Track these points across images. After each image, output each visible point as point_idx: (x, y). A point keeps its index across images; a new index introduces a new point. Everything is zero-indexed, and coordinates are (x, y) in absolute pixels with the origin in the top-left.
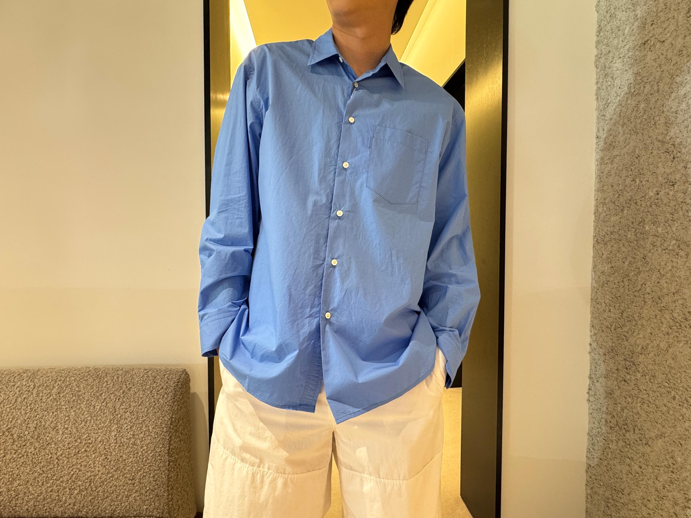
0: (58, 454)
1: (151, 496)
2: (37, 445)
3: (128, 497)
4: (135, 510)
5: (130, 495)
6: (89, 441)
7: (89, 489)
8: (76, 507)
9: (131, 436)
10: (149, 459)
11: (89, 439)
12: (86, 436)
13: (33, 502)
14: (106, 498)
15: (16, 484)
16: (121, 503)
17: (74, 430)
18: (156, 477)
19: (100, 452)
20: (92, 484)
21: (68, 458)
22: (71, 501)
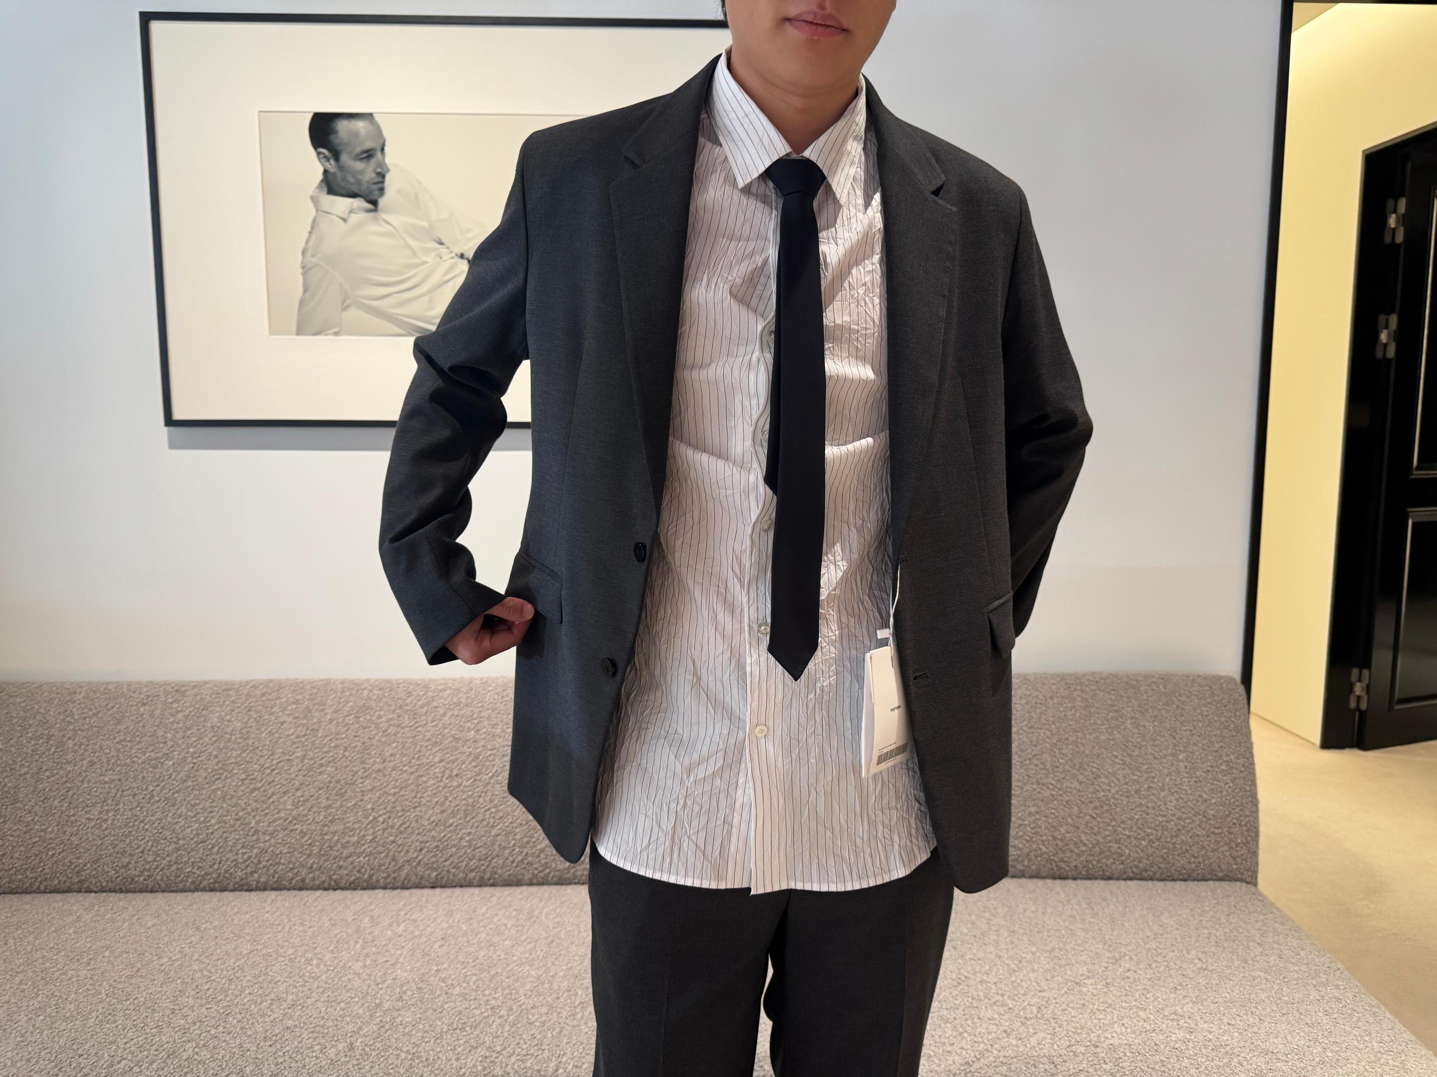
0: (1113, 791)
1: (1243, 852)
2: (1081, 778)
3: (1213, 851)
4: (1222, 871)
5: (1216, 850)
6: (1152, 774)
7: (1163, 840)
8: (1141, 865)
9: (1209, 768)
10: (1237, 801)
11: (1152, 772)
12: (1145, 767)
13: (1085, 856)
14: (1184, 853)
15: (1063, 830)
16: (1204, 861)
17: (1128, 760)
18: (1248, 825)
19: (1169, 789)
20: (1166, 833)
21: (1127, 797)
22: (1136, 855)
